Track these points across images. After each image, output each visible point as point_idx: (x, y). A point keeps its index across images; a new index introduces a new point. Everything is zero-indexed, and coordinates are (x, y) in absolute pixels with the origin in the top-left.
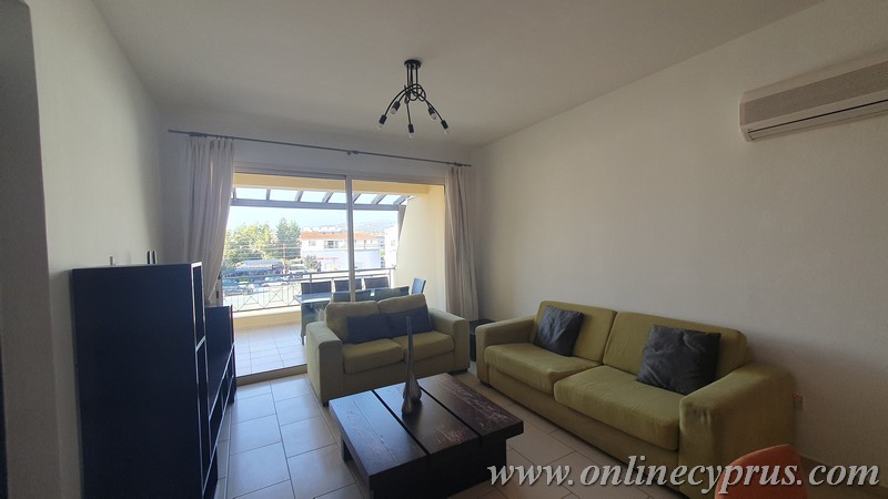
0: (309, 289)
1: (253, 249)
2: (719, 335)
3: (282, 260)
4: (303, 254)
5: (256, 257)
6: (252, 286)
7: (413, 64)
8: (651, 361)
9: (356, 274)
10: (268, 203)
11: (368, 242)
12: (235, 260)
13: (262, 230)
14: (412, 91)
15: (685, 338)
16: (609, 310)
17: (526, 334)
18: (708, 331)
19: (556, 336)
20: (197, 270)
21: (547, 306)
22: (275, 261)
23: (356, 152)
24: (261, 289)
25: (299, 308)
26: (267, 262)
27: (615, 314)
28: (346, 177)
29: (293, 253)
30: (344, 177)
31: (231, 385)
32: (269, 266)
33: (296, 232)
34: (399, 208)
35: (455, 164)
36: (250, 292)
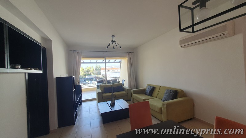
0: (99, 82)
1: (89, 73)
2: (177, 90)
3: (96, 76)
4: (102, 74)
5: (90, 75)
6: (89, 82)
7: (113, 36)
8: (164, 97)
9: (107, 79)
10: (90, 63)
11: (118, 70)
12: (85, 76)
13: (91, 68)
14: (113, 41)
15: (171, 91)
16: (159, 86)
17: (143, 92)
18: (175, 90)
19: (149, 92)
20: (74, 77)
21: (148, 85)
22: (95, 76)
23: (106, 52)
24: (91, 83)
25: (96, 87)
26: (93, 76)
27: (160, 86)
28: (105, 57)
29: (99, 74)
30: (104, 57)
31: (81, 102)
32: (93, 77)
33: (100, 68)
34: (120, 62)
35: (130, 52)
36: (89, 84)
